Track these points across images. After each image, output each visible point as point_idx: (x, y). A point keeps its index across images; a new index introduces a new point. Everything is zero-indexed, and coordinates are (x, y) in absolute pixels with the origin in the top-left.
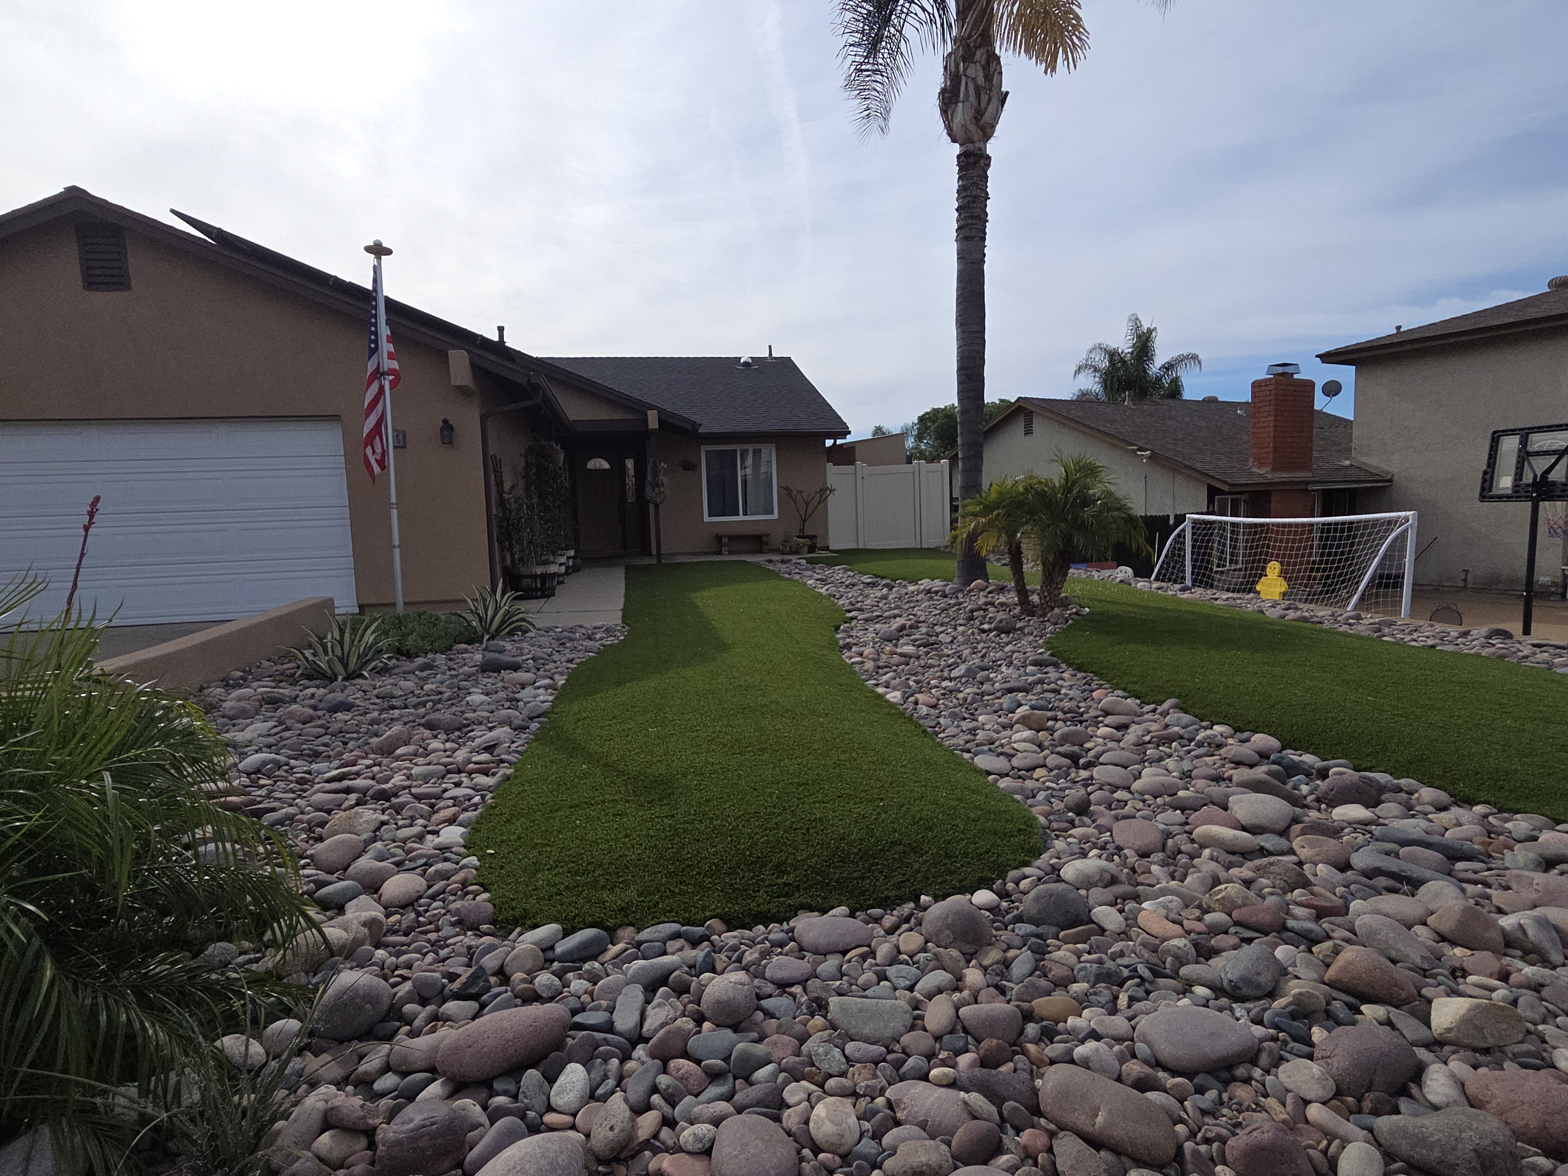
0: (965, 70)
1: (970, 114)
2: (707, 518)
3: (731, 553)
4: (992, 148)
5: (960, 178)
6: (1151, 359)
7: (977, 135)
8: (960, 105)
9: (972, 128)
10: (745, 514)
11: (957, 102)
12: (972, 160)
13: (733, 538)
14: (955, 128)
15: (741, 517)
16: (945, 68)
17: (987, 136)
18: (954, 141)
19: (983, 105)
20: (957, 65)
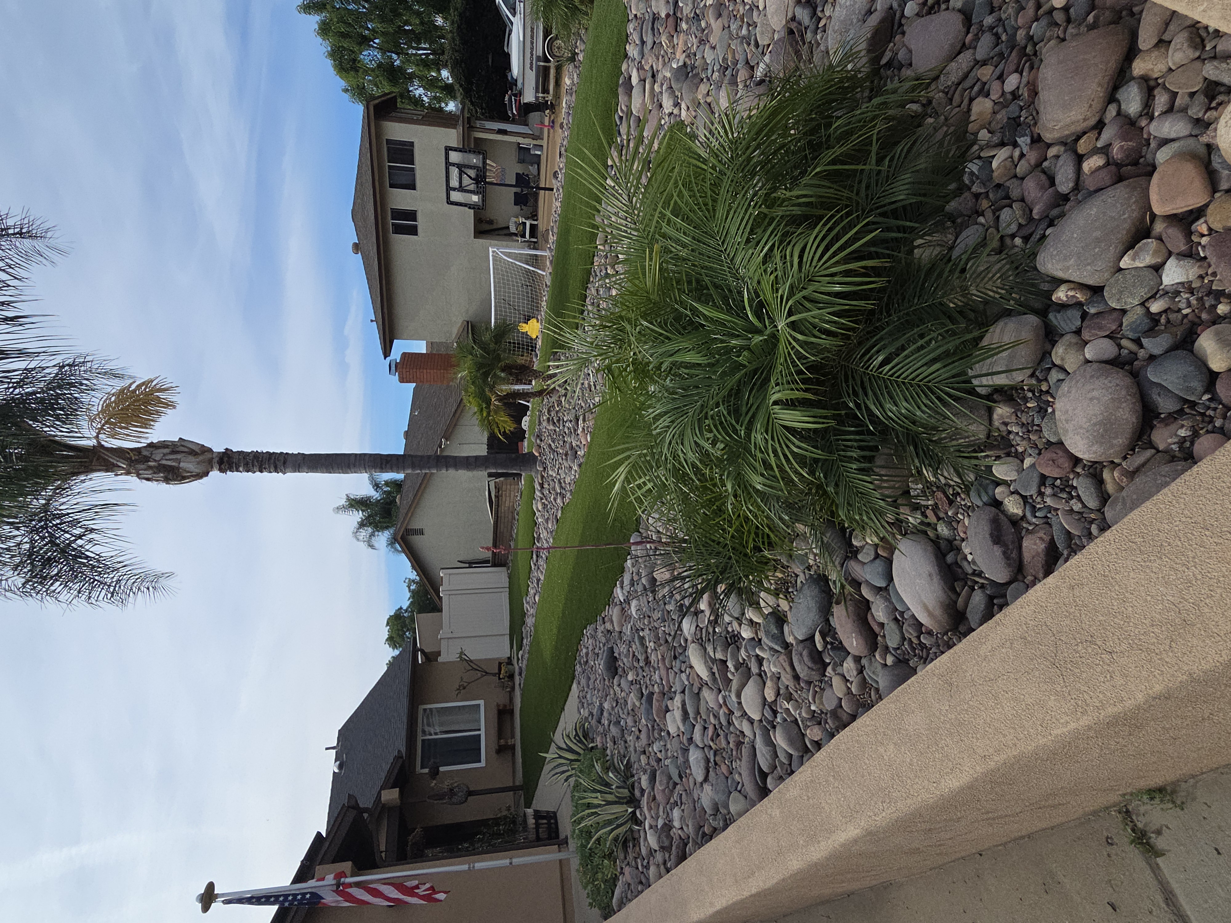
0: (155, 461)
1: (191, 458)
2: (483, 764)
3: (513, 736)
4: (218, 448)
5: (238, 471)
6: (369, 498)
7: (208, 456)
8: (182, 465)
9: (201, 458)
10: (479, 730)
11: (178, 468)
12: (226, 459)
13: (500, 733)
14: (197, 471)
15: (482, 733)
16: (148, 479)
17: (210, 450)
18: (206, 474)
19: (186, 450)
20: (150, 468)
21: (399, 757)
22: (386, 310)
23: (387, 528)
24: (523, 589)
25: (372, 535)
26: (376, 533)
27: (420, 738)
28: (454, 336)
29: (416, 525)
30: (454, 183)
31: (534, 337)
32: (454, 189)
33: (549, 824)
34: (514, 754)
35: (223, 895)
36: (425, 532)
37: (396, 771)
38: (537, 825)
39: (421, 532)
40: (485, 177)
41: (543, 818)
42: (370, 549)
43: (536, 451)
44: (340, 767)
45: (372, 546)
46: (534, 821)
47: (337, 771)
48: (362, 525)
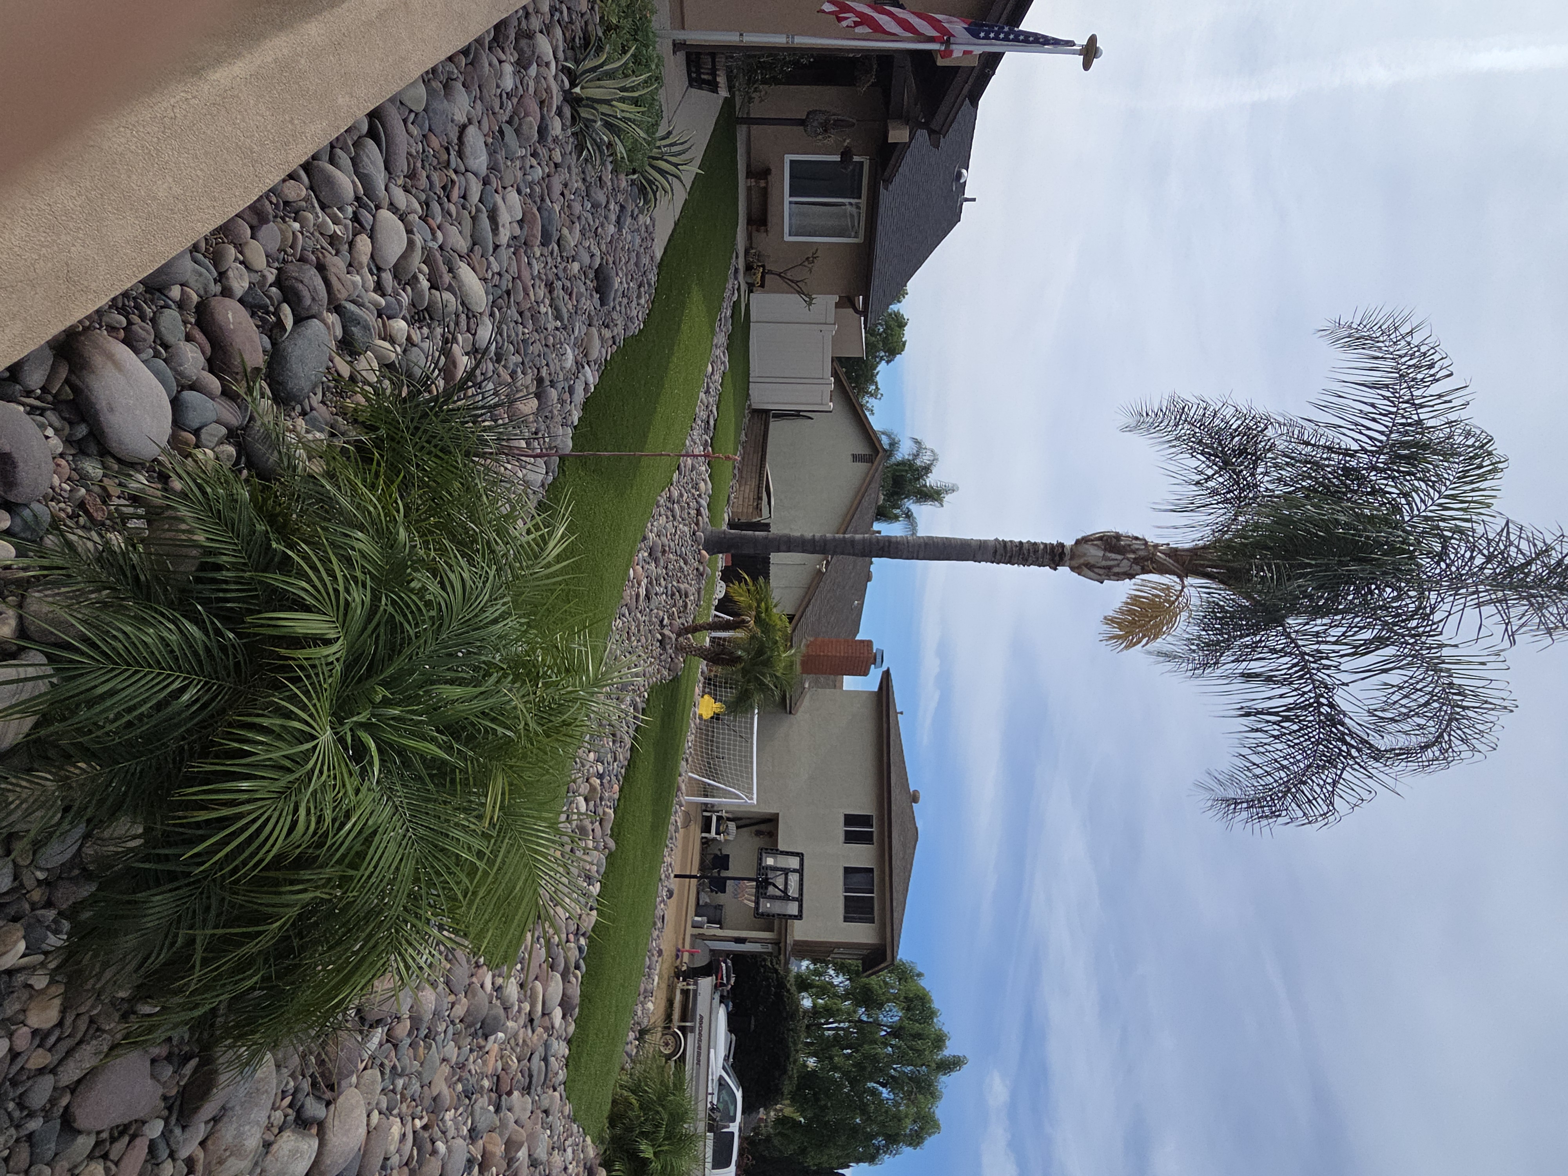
0: (1128, 559)
1: (1092, 561)
2: (788, 158)
3: (749, 189)
4: (1064, 571)
5: (1045, 545)
6: (918, 501)
7: (1075, 563)
8: (1101, 553)
9: (1082, 561)
10: (790, 203)
11: (1105, 550)
12: (1057, 558)
13: (764, 193)
14: (1086, 546)
15: (787, 199)
16: (1137, 538)
17: (1073, 569)
18: (1078, 542)
19: (1096, 570)
20: (1134, 552)
21: (888, 181)
22: (885, 726)
23: (899, 464)
24: (728, 380)
25: (916, 456)
26: (911, 458)
27: (863, 201)
28: (808, 696)
29: (862, 467)
30: (794, 878)
31: (706, 697)
32: (795, 871)
33: (699, 74)
34: (748, 166)
35: (1074, 53)
36: (851, 458)
37: (892, 162)
38: (714, 74)
39: (855, 458)
40: (757, 887)
41: (705, 82)
42: (919, 438)
43: (704, 557)
44: (959, 175)
45: (917, 442)
46: (718, 79)
47: (964, 171)
48: (927, 469)
